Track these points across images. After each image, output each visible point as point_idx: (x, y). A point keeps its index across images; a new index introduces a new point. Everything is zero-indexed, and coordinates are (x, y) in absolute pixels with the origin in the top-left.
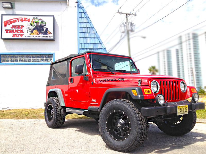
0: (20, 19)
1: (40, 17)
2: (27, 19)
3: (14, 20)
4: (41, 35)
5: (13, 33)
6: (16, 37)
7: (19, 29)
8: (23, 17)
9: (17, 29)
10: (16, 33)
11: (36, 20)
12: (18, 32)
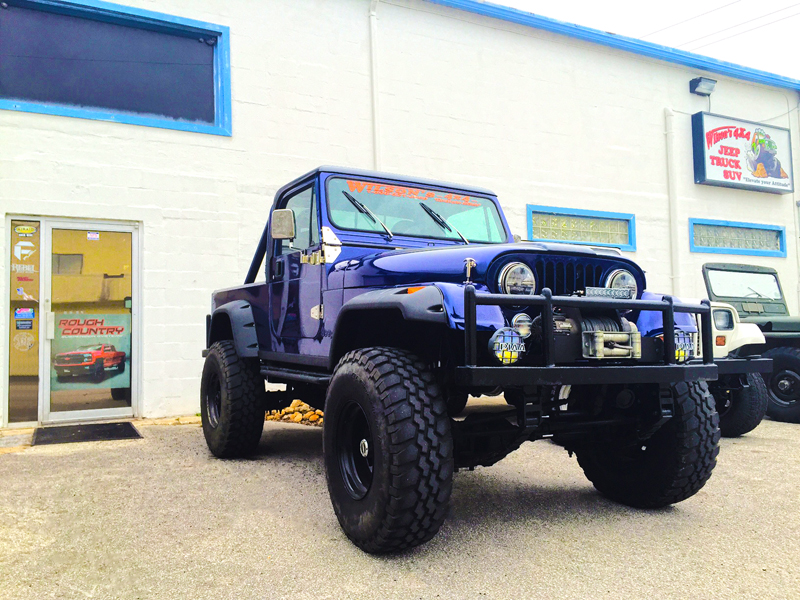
0: (733, 130)
1: (767, 131)
2: (745, 133)
3: (723, 130)
4: (770, 179)
5: (724, 168)
6: (729, 180)
7: (734, 158)
8: (739, 125)
9: (729, 157)
10: (728, 168)
11: (761, 138)
12: (732, 167)
